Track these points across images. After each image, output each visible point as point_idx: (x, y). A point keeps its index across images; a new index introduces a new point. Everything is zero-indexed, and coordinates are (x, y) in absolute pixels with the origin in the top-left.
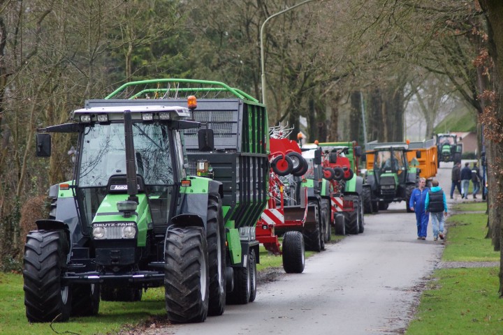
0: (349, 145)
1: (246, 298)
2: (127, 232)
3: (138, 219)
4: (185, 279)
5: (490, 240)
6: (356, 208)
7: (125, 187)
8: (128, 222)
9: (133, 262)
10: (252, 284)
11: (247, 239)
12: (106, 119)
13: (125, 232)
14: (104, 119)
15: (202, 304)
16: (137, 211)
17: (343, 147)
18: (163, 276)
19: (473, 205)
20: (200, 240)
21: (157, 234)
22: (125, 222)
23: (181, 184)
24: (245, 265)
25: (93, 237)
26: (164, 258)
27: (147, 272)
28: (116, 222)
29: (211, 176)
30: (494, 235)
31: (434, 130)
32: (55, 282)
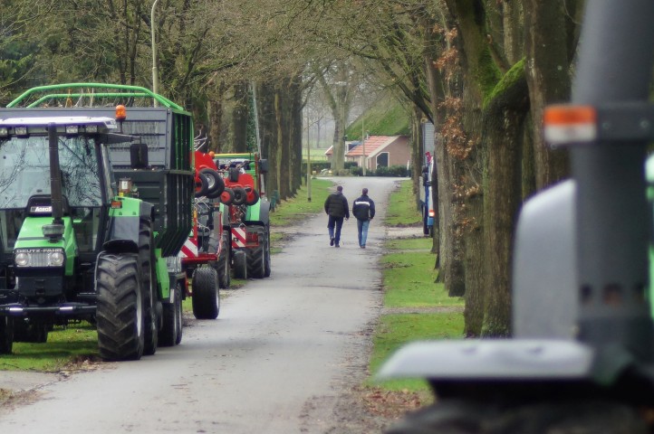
0: (250, 157)
1: (173, 339)
2: (54, 259)
3: (66, 244)
4: (120, 311)
5: (442, 285)
6: (261, 242)
7: (49, 209)
8: (55, 248)
9: (61, 292)
10: (178, 323)
11: (173, 271)
12: (25, 132)
13: (52, 259)
14: (22, 132)
15: (138, 340)
16: (64, 236)
17: (243, 160)
18: (95, 309)
19: (413, 241)
20: (136, 268)
21: (83, 262)
22: (51, 248)
23: (110, 206)
24: (172, 301)
25: (15, 265)
26: (95, 289)
27: (75, 303)
28: (42, 248)
29: (135, 197)
30: (448, 278)
31: (346, 131)
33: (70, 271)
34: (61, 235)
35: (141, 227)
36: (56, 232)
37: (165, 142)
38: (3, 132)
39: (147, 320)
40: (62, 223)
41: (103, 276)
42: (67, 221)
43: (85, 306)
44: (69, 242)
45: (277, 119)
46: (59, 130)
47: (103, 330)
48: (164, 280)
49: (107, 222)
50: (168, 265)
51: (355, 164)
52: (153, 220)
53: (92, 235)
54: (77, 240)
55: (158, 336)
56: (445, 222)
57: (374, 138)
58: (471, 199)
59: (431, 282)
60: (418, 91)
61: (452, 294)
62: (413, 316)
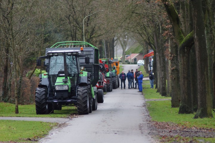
0: (107, 60)
1: (95, 108)
2: (66, 88)
4: (83, 101)
7: (64, 75)
9: (67, 97)
14: (56, 54)
15: (88, 109)
18: (77, 101)
19: (147, 81)
20: (87, 90)
22: (65, 85)
23: (80, 73)
25: (55, 89)
27: (71, 100)
28: (62, 85)
29: (86, 71)
30: (161, 91)
31: (126, 52)
32: (45, 103)
33: (69, 91)
34: (67, 82)
35: (88, 79)
36: (66, 81)
37: (93, 57)
38: (51, 54)
39: (90, 104)
40: (67, 78)
41: (79, 92)
42: (68, 78)
43: (74, 100)
44: (69, 83)
45: (109, 49)
46: (66, 54)
47: (80, 107)
48: (93, 93)
49: (79, 78)
50: (94, 89)
51: (128, 61)
53: (75, 81)
54: (71, 83)
56: (159, 76)
57: (133, 54)
58: (173, 70)
59: (155, 92)
60: (149, 42)
61: (162, 95)
62: (155, 101)
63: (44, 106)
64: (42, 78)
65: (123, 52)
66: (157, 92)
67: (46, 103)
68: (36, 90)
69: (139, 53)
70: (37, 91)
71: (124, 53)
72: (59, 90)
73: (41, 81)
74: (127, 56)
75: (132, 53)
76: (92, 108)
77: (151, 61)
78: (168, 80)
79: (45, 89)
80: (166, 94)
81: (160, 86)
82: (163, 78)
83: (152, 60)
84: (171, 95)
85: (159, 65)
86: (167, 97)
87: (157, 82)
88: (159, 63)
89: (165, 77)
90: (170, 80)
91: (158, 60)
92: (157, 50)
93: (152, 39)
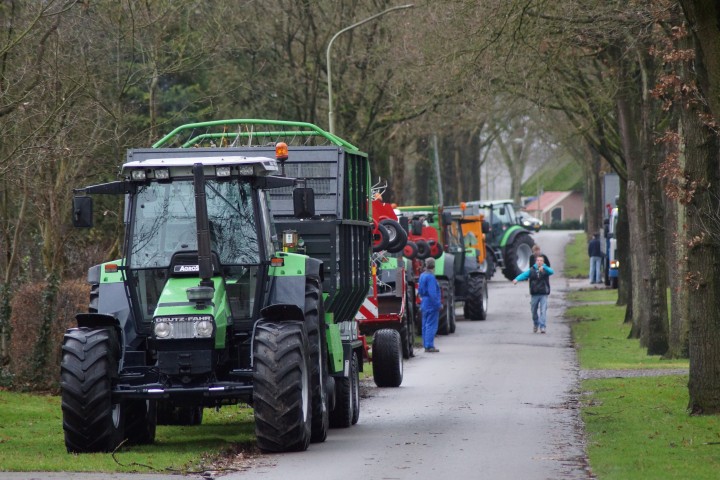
0: (433, 210)
1: (348, 419)
2: (201, 329)
3: (216, 311)
4: (281, 392)
5: (637, 342)
7: (196, 268)
8: (202, 315)
9: (210, 369)
10: (354, 400)
11: (348, 338)
12: (167, 175)
13: (198, 329)
14: (164, 175)
15: (304, 426)
16: (213, 300)
17: (426, 213)
18: (251, 389)
19: (595, 293)
21: (238, 332)
22: (198, 316)
23: (269, 263)
24: (347, 374)
25: (154, 336)
26: (252, 364)
27: (228, 383)
28: (186, 316)
29: (302, 252)
30: (645, 333)
31: (522, 188)
32: (104, 398)
33: (220, 343)
34: (210, 300)
35: (307, 289)
36: (204, 296)
37: (336, 187)
38: (141, 175)
39: (315, 401)
40: (212, 285)
41: (261, 349)
42: (217, 282)
43: (240, 386)
44: (220, 308)
45: (458, 175)
46: (206, 173)
47: (264, 417)
48: (337, 351)
49: (266, 282)
50: (342, 331)
52: (322, 280)
53: (249, 298)
54: (230, 305)
55: (330, 419)
56: (640, 276)
57: (548, 194)
58: (695, 250)
59: (623, 337)
60: (603, 141)
61: (651, 352)
62: (617, 381)
63: (103, 415)
64: (102, 281)
65: (513, 188)
66: (630, 337)
67: (113, 399)
68: (67, 338)
69: (569, 190)
70: (69, 344)
71: (517, 192)
72: (172, 340)
73: (96, 295)
74: (527, 202)
75: (545, 190)
76: (325, 421)
77: (610, 216)
78: (674, 291)
79: (108, 332)
80: (667, 348)
81: (642, 311)
82: (653, 281)
83: (615, 211)
84: (687, 351)
85: (636, 230)
86: (670, 358)
87: (630, 297)
88: (637, 221)
89: (661, 278)
90: (682, 292)
91: (633, 211)
92: (629, 171)
93: (614, 131)
